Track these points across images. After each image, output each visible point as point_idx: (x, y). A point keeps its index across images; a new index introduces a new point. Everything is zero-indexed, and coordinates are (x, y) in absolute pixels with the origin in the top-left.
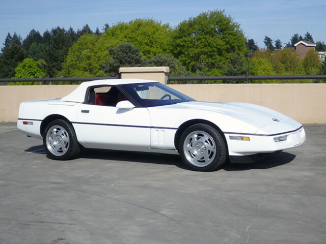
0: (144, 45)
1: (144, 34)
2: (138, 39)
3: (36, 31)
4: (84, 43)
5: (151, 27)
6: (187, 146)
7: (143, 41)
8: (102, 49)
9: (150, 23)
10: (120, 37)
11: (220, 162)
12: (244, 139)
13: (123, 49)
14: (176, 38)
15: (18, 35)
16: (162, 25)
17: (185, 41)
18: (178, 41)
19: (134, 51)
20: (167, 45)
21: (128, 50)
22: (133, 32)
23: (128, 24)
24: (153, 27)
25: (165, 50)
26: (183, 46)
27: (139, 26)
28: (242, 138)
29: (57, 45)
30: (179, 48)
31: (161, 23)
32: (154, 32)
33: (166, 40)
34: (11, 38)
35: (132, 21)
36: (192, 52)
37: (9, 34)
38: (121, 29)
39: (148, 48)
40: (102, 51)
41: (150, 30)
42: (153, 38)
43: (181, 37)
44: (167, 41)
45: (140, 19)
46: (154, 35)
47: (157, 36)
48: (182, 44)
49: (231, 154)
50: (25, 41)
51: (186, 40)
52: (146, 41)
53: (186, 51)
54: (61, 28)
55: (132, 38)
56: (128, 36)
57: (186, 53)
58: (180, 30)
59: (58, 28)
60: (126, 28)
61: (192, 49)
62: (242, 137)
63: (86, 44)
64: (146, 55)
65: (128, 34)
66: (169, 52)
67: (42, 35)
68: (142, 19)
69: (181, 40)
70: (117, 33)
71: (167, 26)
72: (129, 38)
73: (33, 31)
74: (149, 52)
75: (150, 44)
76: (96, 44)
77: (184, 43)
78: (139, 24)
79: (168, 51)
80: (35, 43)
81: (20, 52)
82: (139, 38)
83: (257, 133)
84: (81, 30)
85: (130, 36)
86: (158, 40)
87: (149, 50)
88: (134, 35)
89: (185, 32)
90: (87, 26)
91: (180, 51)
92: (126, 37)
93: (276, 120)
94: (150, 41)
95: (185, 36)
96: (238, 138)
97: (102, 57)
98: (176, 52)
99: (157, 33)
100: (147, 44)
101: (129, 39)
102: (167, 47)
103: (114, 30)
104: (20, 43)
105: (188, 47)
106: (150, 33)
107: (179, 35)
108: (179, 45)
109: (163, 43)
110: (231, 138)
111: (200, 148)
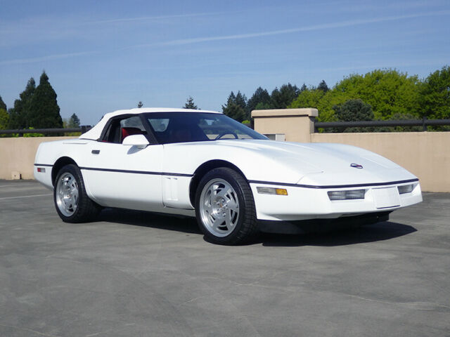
0: (383, 103)
1: (384, 89)
2: (375, 95)
3: (264, 89)
4: (305, 100)
5: (394, 80)
6: (204, 202)
7: (382, 98)
8: (328, 108)
9: (393, 75)
10: (352, 92)
11: (245, 229)
12: (280, 192)
13: (350, 107)
14: (424, 93)
15: (242, 95)
16: (408, 77)
17: (436, 98)
18: (427, 97)
19: (364, 109)
20: (412, 102)
21: (357, 109)
22: (369, 86)
23: (364, 77)
24: (396, 80)
25: (409, 109)
26: (433, 104)
27: (378, 78)
28: (277, 192)
29: (279, 103)
30: (428, 107)
31: (406, 75)
32: (397, 86)
33: (412, 96)
34: (234, 97)
35: (369, 73)
36: (445, 111)
37: (232, 94)
38: (354, 82)
39: (387, 106)
40: (327, 110)
41: (391, 84)
42: (395, 94)
43: (430, 93)
44: (413, 98)
45: (379, 70)
46: (396, 91)
47: (400, 91)
48: (431, 101)
49: (260, 216)
50: (250, 101)
51: (438, 95)
52: (385, 98)
53: (437, 110)
54: (293, 85)
55: (368, 94)
56: (362, 91)
57: (437, 112)
58: (430, 83)
59: (290, 85)
60: (361, 81)
61: (445, 107)
62: (276, 189)
63: (308, 101)
64: (385, 116)
65: (363, 89)
66: (415, 112)
67: (270, 94)
68: (382, 70)
69: (431, 95)
70: (348, 87)
71: (416, 79)
72: (364, 94)
73: (260, 89)
74: (389, 112)
75: (391, 101)
76: (320, 101)
77: (434, 100)
78: (377, 77)
79: (413, 110)
80: (262, 103)
81: (238, 113)
82: (377, 94)
83: (299, 183)
84: (317, 87)
85: (366, 91)
86: (402, 97)
87: (389, 110)
88: (370, 90)
89: (436, 86)
90: (324, 83)
91: (430, 110)
92: (360, 93)
93: (356, 166)
94: (391, 98)
95: (436, 90)
96: (270, 191)
97: (327, 117)
98: (424, 111)
99: (401, 88)
100: (387, 102)
101: (363, 96)
102: (412, 105)
103: (345, 84)
104: (244, 103)
105: (441, 105)
106: (391, 88)
107: (428, 90)
108: (427, 103)
109: (407, 100)
110: (260, 190)
111: (221, 206)
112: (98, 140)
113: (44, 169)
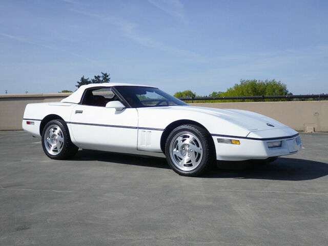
112: (79, 104)
113: (34, 122)
